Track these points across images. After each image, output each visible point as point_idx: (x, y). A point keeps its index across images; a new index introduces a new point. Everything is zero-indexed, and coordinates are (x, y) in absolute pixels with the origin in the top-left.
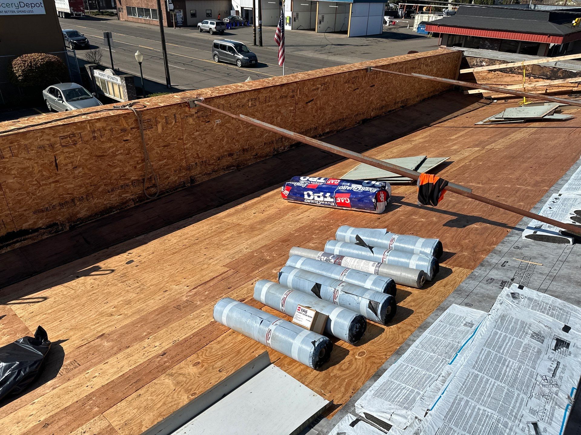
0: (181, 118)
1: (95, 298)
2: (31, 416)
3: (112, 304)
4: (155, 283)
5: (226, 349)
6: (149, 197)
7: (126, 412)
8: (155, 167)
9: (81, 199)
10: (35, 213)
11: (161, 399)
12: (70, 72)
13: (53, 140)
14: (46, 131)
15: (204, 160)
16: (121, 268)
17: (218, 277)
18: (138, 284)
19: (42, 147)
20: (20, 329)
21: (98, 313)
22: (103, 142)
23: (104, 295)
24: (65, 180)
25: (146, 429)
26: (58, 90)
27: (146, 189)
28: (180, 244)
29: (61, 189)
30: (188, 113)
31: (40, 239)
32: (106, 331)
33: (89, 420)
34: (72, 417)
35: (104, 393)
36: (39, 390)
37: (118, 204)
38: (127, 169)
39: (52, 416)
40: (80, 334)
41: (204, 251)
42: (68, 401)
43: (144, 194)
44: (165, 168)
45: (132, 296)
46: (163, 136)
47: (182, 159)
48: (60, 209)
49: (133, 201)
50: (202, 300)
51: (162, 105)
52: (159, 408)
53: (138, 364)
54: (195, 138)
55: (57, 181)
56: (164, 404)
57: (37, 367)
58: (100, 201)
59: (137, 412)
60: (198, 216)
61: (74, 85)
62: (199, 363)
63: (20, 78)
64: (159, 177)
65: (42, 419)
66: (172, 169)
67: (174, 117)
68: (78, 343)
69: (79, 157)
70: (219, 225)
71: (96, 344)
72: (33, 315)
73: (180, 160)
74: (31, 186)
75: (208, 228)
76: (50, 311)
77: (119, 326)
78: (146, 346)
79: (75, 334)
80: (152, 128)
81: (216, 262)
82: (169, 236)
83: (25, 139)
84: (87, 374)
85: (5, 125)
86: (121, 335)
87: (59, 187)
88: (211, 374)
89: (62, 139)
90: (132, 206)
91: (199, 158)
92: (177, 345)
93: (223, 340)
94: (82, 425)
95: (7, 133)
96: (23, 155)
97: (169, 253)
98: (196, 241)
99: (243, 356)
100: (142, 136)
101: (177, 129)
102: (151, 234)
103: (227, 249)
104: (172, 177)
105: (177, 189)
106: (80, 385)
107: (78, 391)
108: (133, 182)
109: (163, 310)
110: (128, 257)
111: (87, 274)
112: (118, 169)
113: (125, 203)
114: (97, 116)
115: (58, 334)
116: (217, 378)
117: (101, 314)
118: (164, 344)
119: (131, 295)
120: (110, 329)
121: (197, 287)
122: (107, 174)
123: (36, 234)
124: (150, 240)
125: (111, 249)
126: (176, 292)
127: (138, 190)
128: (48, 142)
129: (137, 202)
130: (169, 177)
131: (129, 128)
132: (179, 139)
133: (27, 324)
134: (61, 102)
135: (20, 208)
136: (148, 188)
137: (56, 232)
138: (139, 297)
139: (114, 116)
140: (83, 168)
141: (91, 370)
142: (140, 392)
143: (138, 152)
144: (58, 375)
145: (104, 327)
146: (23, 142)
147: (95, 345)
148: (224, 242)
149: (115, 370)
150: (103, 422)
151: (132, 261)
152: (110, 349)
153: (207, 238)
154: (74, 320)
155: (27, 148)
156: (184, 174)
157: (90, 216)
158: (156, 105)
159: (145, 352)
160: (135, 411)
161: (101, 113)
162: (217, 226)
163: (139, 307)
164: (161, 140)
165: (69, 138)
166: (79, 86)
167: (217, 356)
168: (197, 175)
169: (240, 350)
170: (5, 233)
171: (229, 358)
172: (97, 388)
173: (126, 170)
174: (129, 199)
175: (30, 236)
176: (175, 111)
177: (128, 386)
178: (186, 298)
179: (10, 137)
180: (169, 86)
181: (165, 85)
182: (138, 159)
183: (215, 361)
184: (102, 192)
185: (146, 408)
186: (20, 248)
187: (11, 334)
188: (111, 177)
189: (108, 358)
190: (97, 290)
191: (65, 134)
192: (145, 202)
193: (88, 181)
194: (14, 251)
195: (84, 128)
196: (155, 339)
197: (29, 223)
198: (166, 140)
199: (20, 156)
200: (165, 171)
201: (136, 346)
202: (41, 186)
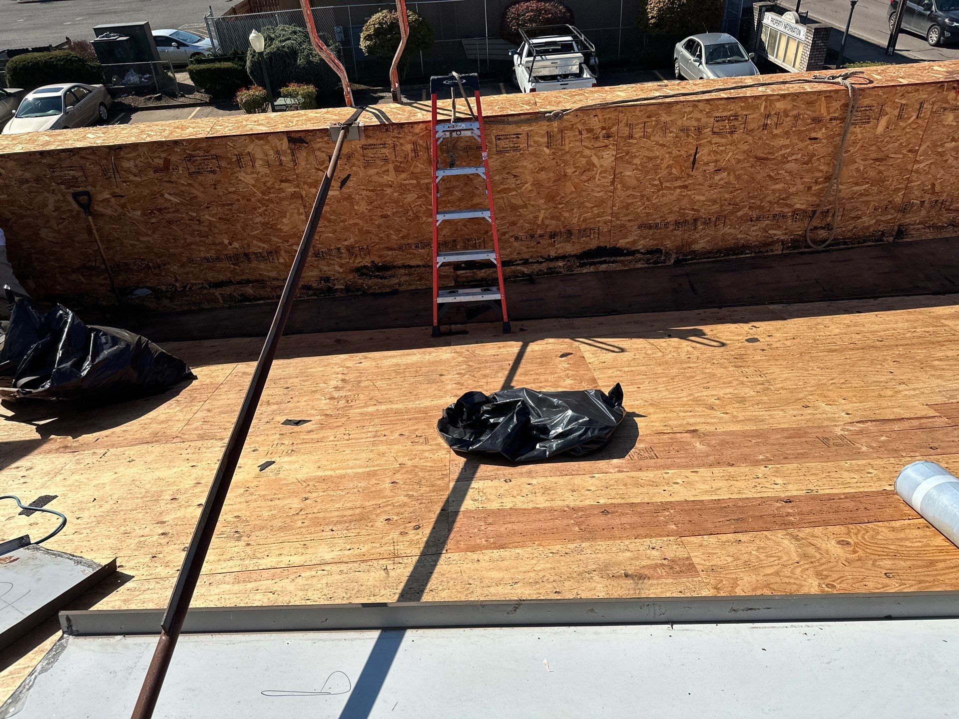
0: (932, 112)
1: (690, 374)
2: (589, 490)
3: (714, 393)
4: (790, 387)
5: (906, 546)
6: (811, 244)
7: (715, 553)
8: (842, 195)
9: (707, 222)
10: (640, 227)
11: (773, 563)
12: (725, 14)
13: (704, 120)
14: (701, 105)
15: (942, 198)
16: (737, 344)
17: (913, 421)
18: (760, 379)
19: (685, 130)
20: (587, 377)
21: (692, 397)
22: (775, 136)
23: (704, 376)
24: (697, 187)
25: (743, 594)
26: (699, 44)
27: (811, 230)
28: (846, 339)
29: (686, 199)
30: (952, 102)
31: (632, 267)
32: (702, 428)
33: (661, 536)
34: (639, 520)
35: (688, 512)
36: (602, 464)
37: (757, 243)
38: (795, 189)
39: (615, 505)
40: (662, 416)
41: (889, 365)
42: (638, 496)
43: (805, 237)
44: (860, 200)
45: (748, 392)
46: (882, 142)
47: (900, 189)
48: (672, 230)
49: (783, 244)
50: (873, 448)
51: (904, 82)
52: (768, 575)
53: (744, 496)
54: (941, 154)
55: (685, 187)
56: (777, 574)
57: (607, 434)
58: (732, 231)
59: (731, 562)
60: (890, 300)
61: (726, 38)
62: (848, 543)
63: (652, 21)
64: (841, 214)
65: (602, 501)
66: (872, 203)
67: (918, 107)
68: (658, 426)
69: (731, 154)
70: (931, 329)
71: (684, 440)
72: (604, 366)
73: (894, 191)
74: (649, 186)
75: (905, 327)
76: (626, 369)
77: (721, 429)
78: (760, 475)
79: (655, 413)
80: (868, 123)
81: (912, 392)
82: (826, 319)
83: (669, 113)
84: (666, 473)
85: (647, 89)
86: (723, 443)
87: (684, 196)
88: (867, 572)
89: (717, 121)
90: (776, 253)
91: (934, 193)
92: (814, 498)
93: (903, 529)
94: (651, 537)
95: (649, 101)
96: (657, 138)
97: (822, 347)
98: (878, 343)
99: (941, 575)
100: (843, 135)
101: (915, 131)
102: (796, 306)
103: (940, 377)
104: (865, 219)
105: (864, 241)
106: (654, 484)
107: (652, 490)
108: (795, 213)
109: (797, 434)
110: (751, 331)
111: (683, 336)
112: (780, 186)
113: (767, 244)
114: (783, 90)
115: (633, 403)
116: (879, 583)
117: (697, 401)
118: (790, 487)
119: (747, 390)
120: (707, 428)
121: (866, 421)
122: (761, 190)
123: (630, 258)
124: (792, 317)
125: (725, 311)
126: (824, 415)
127: (797, 228)
128: (695, 124)
129: (788, 248)
130: (860, 218)
131: (828, 117)
132: (910, 151)
133: (597, 375)
134: (698, 64)
135: (626, 215)
136: (816, 228)
137: (655, 263)
138: (759, 398)
139: (811, 92)
140: (729, 174)
141: (672, 471)
142: (740, 536)
143: (824, 163)
144: (627, 457)
145: (698, 420)
146: (664, 118)
147: (682, 440)
148: (936, 363)
149: (707, 487)
150: (680, 548)
151: (756, 340)
152: (702, 455)
153: (901, 345)
154: (656, 394)
155: (665, 128)
156: (890, 217)
157: (710, 252)
158: (893, 80)
159: (757, 484)
160: (730, 559)
161: (791, 86)
162: (927, 329)
163: (756, 413)
164: (874, 148)
165: (727, 121)
166: (733, 39)
167: (885, 550)
168: (913, 225)
169: (937, 561)
170: (595, 246)
171: (909, 563)
172: (678, 499)
173: (793, 190)
174: (778, 239)
175: (622, 258)
176: (924, 96)
177: (723, 519)
178: (842, 433)
179: (650, 108)
180: (891, 49)
181: (882, 48)
182: (820, 174)
183: (879, 555)
184: (741, 217)
185: (747, 564)
186: (604, 272)
187: (575, 380)
188: (765, 197)
189: (699, 466)
190: (696, 365)
191: (725, 114)
192: (801, 250)
193: (727, 196)
194: (597, 273)
195: (756, 108)
196: (776, 472)
197: (627, 240)
198: (883, 149)
199: (652, 138)
200: (858, 205)
201: (744, 469)
202: (662, 189)
